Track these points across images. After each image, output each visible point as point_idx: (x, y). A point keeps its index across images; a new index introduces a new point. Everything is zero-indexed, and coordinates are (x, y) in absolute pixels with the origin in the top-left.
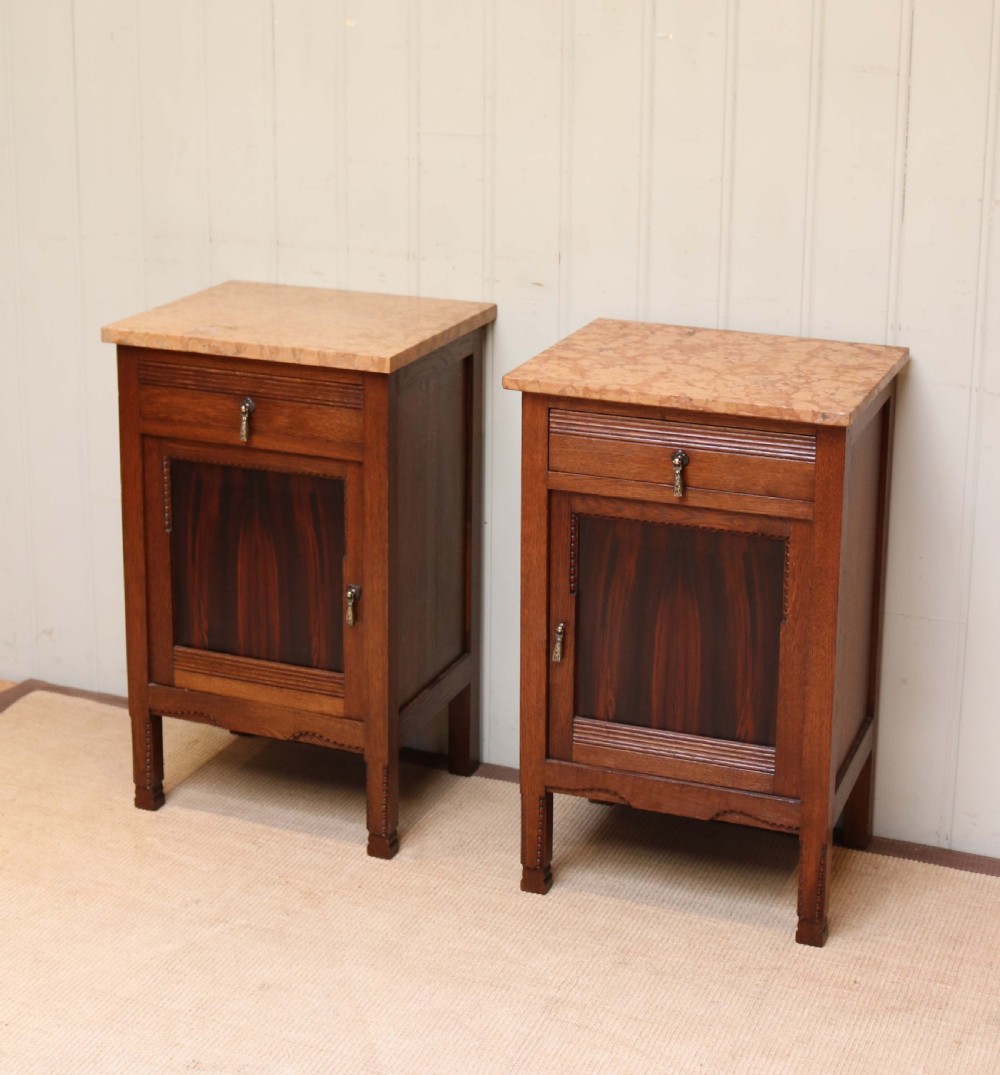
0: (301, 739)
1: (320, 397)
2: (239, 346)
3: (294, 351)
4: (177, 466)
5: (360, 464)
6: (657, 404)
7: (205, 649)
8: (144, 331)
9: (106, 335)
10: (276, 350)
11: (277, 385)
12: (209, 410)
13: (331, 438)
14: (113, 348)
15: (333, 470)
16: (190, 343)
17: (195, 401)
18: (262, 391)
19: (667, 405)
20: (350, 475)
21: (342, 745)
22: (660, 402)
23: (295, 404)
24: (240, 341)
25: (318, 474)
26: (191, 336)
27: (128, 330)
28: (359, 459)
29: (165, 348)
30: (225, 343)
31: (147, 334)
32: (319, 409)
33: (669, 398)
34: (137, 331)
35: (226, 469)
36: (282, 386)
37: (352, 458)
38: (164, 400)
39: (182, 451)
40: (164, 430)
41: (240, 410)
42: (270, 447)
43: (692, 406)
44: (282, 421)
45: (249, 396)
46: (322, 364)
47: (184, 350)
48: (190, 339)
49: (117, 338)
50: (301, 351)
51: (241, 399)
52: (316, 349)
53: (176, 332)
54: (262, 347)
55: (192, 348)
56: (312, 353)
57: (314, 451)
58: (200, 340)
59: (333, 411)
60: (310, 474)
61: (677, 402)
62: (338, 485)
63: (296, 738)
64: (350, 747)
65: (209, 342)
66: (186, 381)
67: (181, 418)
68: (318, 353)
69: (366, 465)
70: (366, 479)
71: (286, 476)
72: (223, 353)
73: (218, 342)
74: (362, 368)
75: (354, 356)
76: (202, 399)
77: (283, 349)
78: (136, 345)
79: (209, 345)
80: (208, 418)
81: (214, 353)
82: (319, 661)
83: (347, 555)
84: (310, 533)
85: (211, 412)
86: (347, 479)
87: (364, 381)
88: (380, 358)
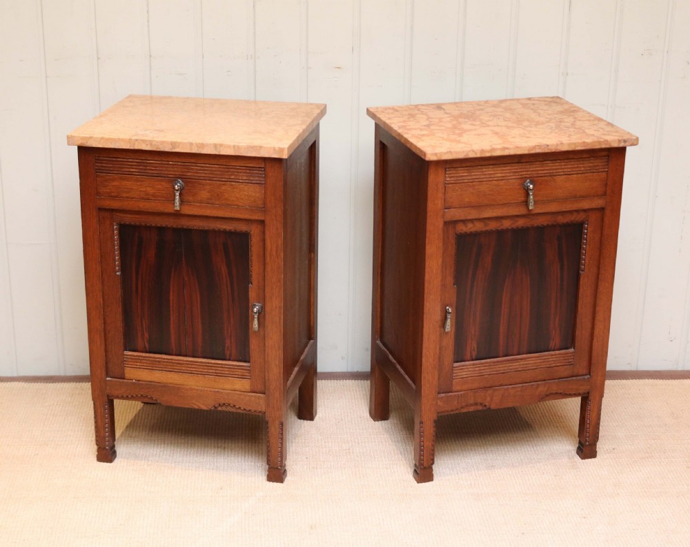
0: (220, 409)
1: (232, 177)
2: (173, 144)
3: (215, 146)
4: (123, 228)
5: (262, 222)
6: (526, 152)
7: (146, 352)
8: (101, 136)
9: (70, 140)
10: (203, 145)
11: (200, 170)
12: (149, 189)
13: (240, 204)
14: (75, 149)
15: (242, 227)
16: (136, 143)
17: (138, 183)
18: (189, 174)
19: (533, 152)
20: (255, 231)
21: (250, 410)
22: (529, 150)
23: (214, 182)
24: (174, 140)
25: (230, 230)
26: (136, 138)
27: (88, 136)
28: (262, 218)
30: (163, 142)
31: (102, 138)
32: (232, 185)
33: (534, 147)
34: (95, 136)
35: (161, 229)
36: (204, 170)
37: (257, 218)
38: (115, 183)
39: (128, 219)
40: (115, 204)
41: (174, 188)
42: (196, 213)
43: (549, 149)
44: (204, 195)
45: (179, 178)
46: (237, 154)
47: (132, 148)
48: (137, 140)
49: (80, 143)
50: (221, 145)
51: (173, 181)
52: (232, 144)
53: (125, 136)
54: (191, 144)
55: (137, 147)
56: (229, 147)
57: (228, 215)
58: (143, 141)
59: (243, 186)
60: (225, 230)
61: (540, 148)
62: (245, 236)
63: (216, 408)
64: (255, 411)
65: (151, 142)
66: (131, 170)
67: (128, 195)
68: (234, 146)
69: (267, 222)
70: (267, 233)
71: (204, 233)
72: (162, 150)
73: (157, 142)
74: (267, 155)
75: (261, 147)
76: (143, 181)
77: (207, 145)
78: (94, 146)
79: (151, 144)
80: (148, 194)
81: (154, 149)
82: (230, 355)
83: (252, 283)
84: (224, 270)
85: (150, 190)
86: (252, 232)
87: (265, 165)
88: (280, 148)
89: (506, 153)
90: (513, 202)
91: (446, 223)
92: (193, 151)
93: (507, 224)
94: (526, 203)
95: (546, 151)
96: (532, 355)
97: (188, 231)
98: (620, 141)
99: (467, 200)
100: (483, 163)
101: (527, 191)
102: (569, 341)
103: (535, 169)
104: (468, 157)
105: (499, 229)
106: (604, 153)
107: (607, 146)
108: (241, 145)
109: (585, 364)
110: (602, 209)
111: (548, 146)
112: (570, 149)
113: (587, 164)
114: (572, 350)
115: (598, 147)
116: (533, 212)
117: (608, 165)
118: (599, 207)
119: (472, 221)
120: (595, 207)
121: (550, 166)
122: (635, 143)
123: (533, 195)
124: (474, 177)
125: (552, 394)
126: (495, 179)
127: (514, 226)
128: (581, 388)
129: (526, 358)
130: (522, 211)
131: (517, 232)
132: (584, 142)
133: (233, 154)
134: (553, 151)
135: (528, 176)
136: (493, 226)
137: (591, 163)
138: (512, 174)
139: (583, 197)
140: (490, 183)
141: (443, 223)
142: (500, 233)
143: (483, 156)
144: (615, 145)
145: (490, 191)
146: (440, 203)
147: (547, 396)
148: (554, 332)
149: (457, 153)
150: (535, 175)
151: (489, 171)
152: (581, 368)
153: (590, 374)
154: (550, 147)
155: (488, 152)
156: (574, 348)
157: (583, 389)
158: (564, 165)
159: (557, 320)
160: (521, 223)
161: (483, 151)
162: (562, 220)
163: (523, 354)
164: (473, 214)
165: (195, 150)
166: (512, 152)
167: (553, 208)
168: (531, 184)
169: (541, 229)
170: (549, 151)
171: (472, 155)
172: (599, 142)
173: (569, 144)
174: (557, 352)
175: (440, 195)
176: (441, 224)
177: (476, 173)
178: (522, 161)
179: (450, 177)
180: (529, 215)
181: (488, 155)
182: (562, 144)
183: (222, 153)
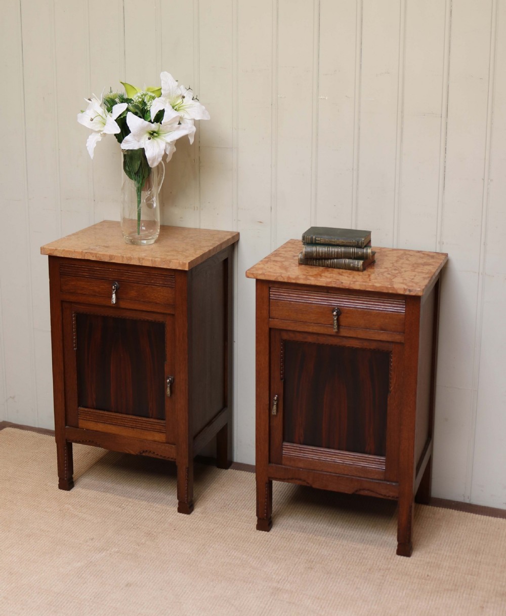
1: (152, 282)
2: (111, 257)
3: (139, 259)
4: (79, 316)
5: (173, 315)
8: (63, 249)
9: (43, 251)
10: (130, 259)
11: (130, 275)
13: (158, 302)
14: (47, 257)
15: (160, 318)
16: (86, 255)
17: (89, 284)
18: (123, 278)
23: (140, 285)
24: (112, 254)
25: (151, 321)
26: (86, 251)
27: (54, 248)
28: (173, 313)
29: (73, 257)
30: (104, 255)
31: (64, 250)
32: (152, 287)
34: (59, 249)
35: (105, 318)
36: (133, 276)
37: (169, 312)
38: (73, 283)
39: (82, 309)
40: (73, 299)
41: (112, 288)
42: (127, 307)
44: (133, 293)
45: (117, 281)
46: (154, 266)
47: (83, 258)
48: (86, 253)
49: (49, 252)
50: (143, 259)
51: (112, 283)
52: (150, 258)
53: (78, 249)
54: (123, 257)
55: (86, 258)
56: (148, 260)
57: (149, 309)
59: (159, 288)
60: (148, 320)
62: (161, 327)
66: (84, 274)
67: (81, 292)
68: (152, 261)
69: (176, 316)
70: (176, 323)
72: (103, 260)
73: (100, 254)
74: (174, 268)
76: (93, 282)
77: (134, 258)
78: (58, 255)
79: (96, 256)
80: (95, 292)
81: (98, 260)
84: (148, 350)
85: (96, 289)
86: (167, 323)
87: (175, 274)
88: (183, 263)
92: (124, 263)
108: (156, 259)
133: (151, 266)
183: (144, 265)
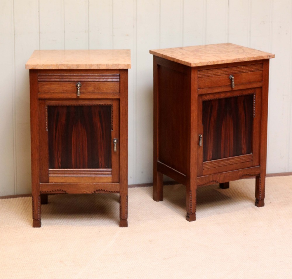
2: (78, 65)
3: (98, 65)
4: (50, 108)
5: (118, 100)
6: (231, 62)
7: (60, 168)
8: (42, 64)
9: (27, 67)
10: (92, 65)
11: (89, 77)
13: (108, 92)
15: (109, 103)
16: (60, 66)
17: (59, 85)
18: (84, 79)
19: (234, 62)
20: (115, 104)
22: (232, 61)
23: (96, 82)
25: (102, 105)
26: (59, 64)
28: (118, 97)
30: (73, 65)
32: (104, 83)
33: (234, 60)
34: (40, 64)
35: (68, 107)
36: (91, 77)
37: (116, 97)
38: (48, 86)
39: (53, 103)
40: (47, 96)
41: (77, 86)
42: (87, 97)
44: (91, 89)
45: (79, 82)
46: (108, 68)
47: (57, 69)
50: (100, 65)
51: (77, 83)
53: (54, 63)
54: (86, 65)
55: (60, 68)
56: (104, 65)
57: (102, 97)
58: (63, 65)
59: (109, 83)
60: (100, 105)
61: (236, 60)
63: (95, 192)
65: (67, 65)
66: (56, 79)
67: (54, 91)
68: (106, 65)
69: (121, 99)
70: (121, 104)
71: (90, 107)
72: (72, 68)
73: (70, 65)
74: (121, 68)
75: (119, 64)
76: (62, 84)
77: (94, 65)
78: (39, 69)
79: (67, 66)
80: (64, 90)
81: (69, 68)
82: (101, 166)
83: (112, 129)
84: (99, 124)
85: (65, 88)
86: (113, 105)
87: (120, 73)
88: (128, 64)
89: (223, 62)
90: (225, 85)
91: (198, 95)
93: (223, 96)
94: (231, 85)
95: (239, 61)
96: (235, 157)
97: (82, 107)
98: (268, 56)
99: (207, 85)
100: (213, 68)
101: (231, 79)
102: (250, 150)
103: (234, 70)
104: (208, 65)
105: (220, 98)
106: (261, 62)
107: (263, 59)
108: (109, 64)
109: (257, 160)
110: (261, 87)
111: (239, 59)
112: (248, 60)
113: (254, 68)
114: (251, 154)
115: (259, 59)
116: (234, 90)
117: (262, 67)
118: (260, 86)
119: (209, 94)
120: (258, 87)
121: (240, 69)
122: (274, 57)
123: (234, 81)
124: (209, 74)
125: (245, 175)
126: (218, 75)
127: (226, 97)
128: (257, 171)
129: (233, 158)
130: (229, 89)
131: (227, 99)
132: (254, 57)
133: (106, 68)
134: (242, 61)
135: (231, 73)
136: (217, 97)
137: (256, 67)
138: (224, 73)
139: (254, 82)
140: (216, 77)
141: (197, 95)
142: (220, 100)
143: (214, 64)
144: (266, 58)
145: (216, 80)
146: (196, 86)
147: (243, 176)
148: (243, 146)
149: (204, 63)
150: (234, 73)
151: (216, 71)
152: (256, 163)
153: (260, 165)
154: (240, 60)
155: (216, 62)
156: (252, 153)
157: (257, 172)
158: (245, 68)
159: (245, 140)
160: (228, 95)
161: (214, 62)
162: (245, 93)
163: (231, 157)
164: (210, 91)
165: (88, 68)
166: (225, 62)
167: (241, 87)
168: (233, 76)
169: (236, 98)
170: (240, 61)
171: (209, 64)
172: (260, 57)
173: (248, 58)
174: (246, 155)
175: (196, 83)
176: (197, 96)
177: (211, 72)
178: (228, 66)
179: (200, 75)
180: (232, 91)
181: (216, 63)
182: (245, 58)
183: (100, 68)
